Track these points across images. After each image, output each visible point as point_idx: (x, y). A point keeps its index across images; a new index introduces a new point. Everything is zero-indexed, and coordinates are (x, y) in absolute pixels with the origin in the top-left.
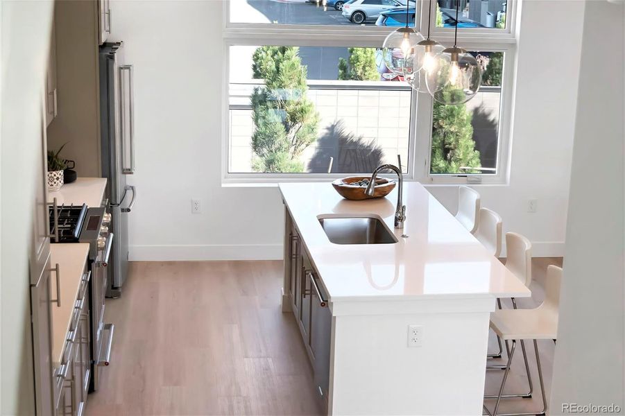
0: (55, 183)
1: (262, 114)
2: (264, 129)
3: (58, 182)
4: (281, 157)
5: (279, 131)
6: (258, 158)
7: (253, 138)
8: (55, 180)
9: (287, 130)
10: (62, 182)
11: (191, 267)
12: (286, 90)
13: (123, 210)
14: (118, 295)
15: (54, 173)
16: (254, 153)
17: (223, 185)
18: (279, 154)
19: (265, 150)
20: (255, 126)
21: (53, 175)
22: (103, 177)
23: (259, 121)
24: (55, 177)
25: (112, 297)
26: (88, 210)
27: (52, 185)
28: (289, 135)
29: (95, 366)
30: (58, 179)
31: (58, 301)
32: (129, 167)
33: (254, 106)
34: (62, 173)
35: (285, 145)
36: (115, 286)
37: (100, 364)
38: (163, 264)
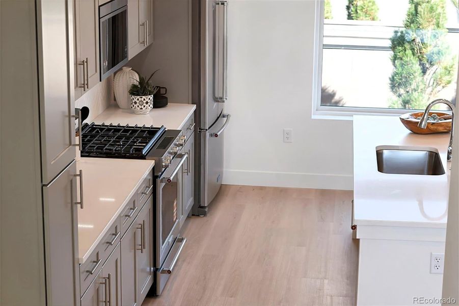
0: (144, 106)
1: (400, 55)
2: (400, 69)
3: (148, 105)
4: (416, 97)
5: (415, 72)
6: (395, 98)
7: (390, 78)
8: (145, 104)
9: (424, 71)
10: (152, 106)
11: (280, 193)
12: (423, 32)
13: (211, 135)
14: (205, 214)
15: (144, 97)
16: (392, 93)
17: (313, 117)
18: (415, 94)
19: (402, 91)
20: (393, 67)
21: (142, 99)
22: (193, 103)
23: (396, 61)
24: (145, 102)
25: (198, 216)
26: (165, 132)
27: (141, 109)
28: (426, 76)
29: (159, 273)
30: (147, 103)
31: (81, 203)
32: (221, 95)
33: (393, 48)
34: (151, 98)
35: (421, 86)
36: (202, 205)
37: (163, 272)
38: (254, 188)
